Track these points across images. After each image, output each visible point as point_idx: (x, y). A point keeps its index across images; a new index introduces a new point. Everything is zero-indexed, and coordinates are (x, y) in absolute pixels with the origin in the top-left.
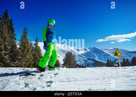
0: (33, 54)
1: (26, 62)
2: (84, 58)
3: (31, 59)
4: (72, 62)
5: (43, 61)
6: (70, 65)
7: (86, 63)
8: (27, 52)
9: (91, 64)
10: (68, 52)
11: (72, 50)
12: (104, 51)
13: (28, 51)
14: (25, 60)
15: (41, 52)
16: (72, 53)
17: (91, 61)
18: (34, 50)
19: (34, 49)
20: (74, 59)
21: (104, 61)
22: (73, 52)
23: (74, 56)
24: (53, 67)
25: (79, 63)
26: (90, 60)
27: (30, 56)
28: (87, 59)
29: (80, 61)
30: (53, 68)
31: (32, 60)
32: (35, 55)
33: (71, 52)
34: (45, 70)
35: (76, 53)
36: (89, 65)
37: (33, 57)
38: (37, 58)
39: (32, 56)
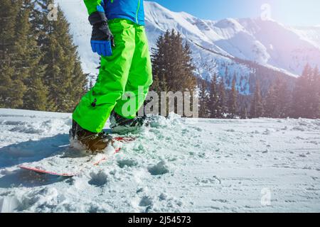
0: (40, 37)
1: (18, 66)
2: (220, 57)
3: (33, 56)
4: (178, 70)
5: (93, 105)
6: (172, 78)
7: (226, 73)
8: (16, 30)
9: (242, 78)
10: (167, 33)
11: (179, 26)
12: (298, 32)
13: (19, 27)
14: (12, 59)
15: (70, 33)
16: (182, 36)
17: (244, 67)
18: (40, 22)
19: (40, 17)
20: (188, 57)
21: (292, 70)
22: (185, 31)
23: (187, 47)
24: (132, 120)
25: (201, 71)
26: (241, 65)
27: (30, 47)
28: (230, 61)
29: (204, 65)
30: (134, 125)
31: (39, 58)
32: (47, 42)
33: (179, 35)
34: (106, 145)
35: (193, 38)
36: (235, 79)
37: (43, 50)
38: (57, 53)
39: (39, 44)
